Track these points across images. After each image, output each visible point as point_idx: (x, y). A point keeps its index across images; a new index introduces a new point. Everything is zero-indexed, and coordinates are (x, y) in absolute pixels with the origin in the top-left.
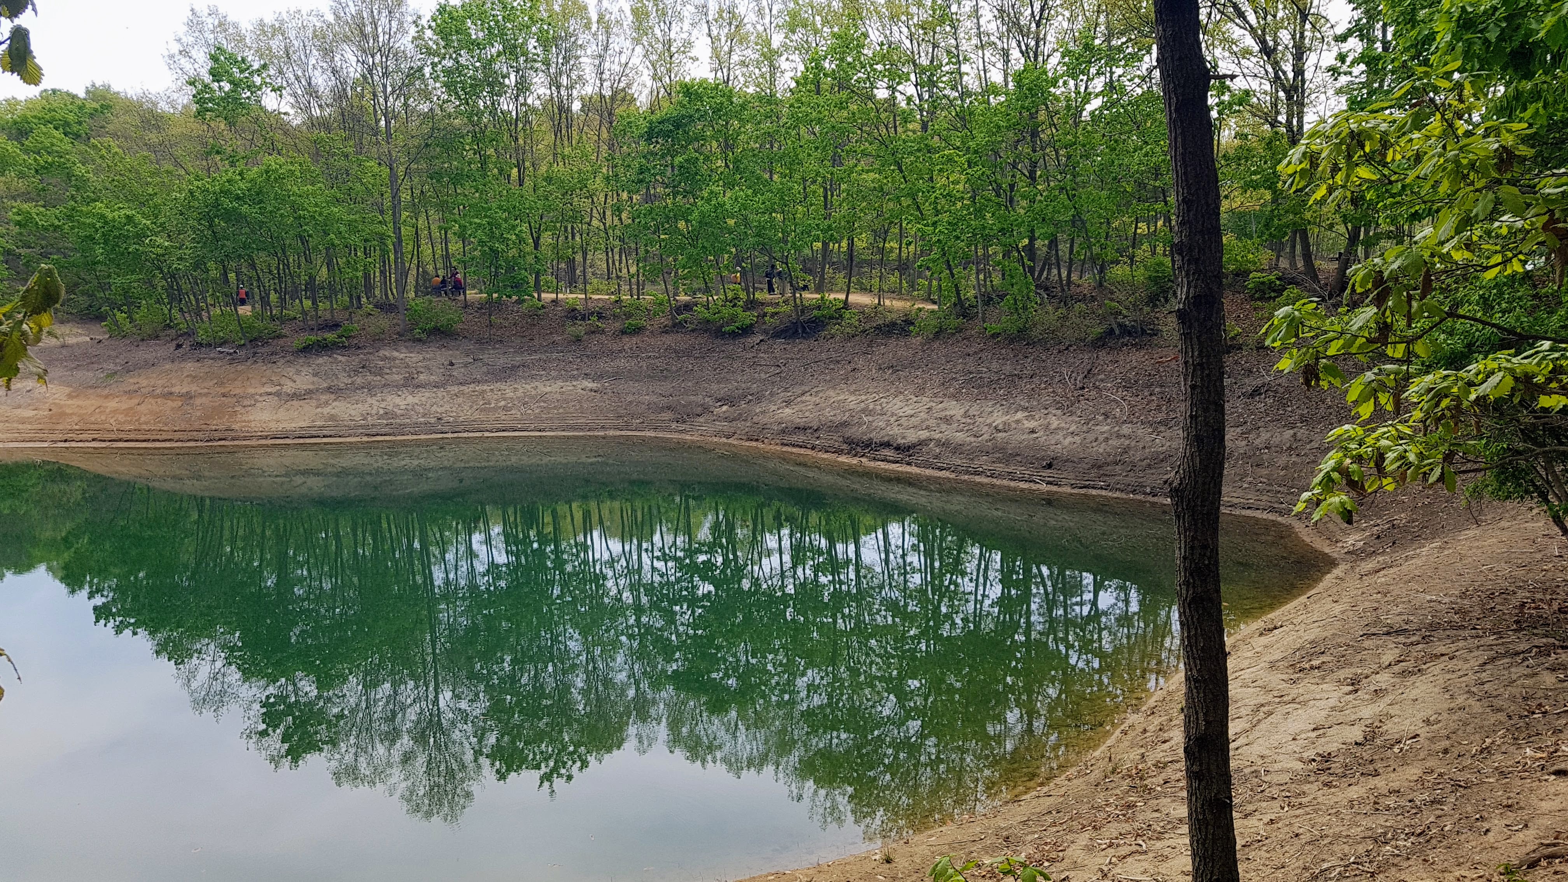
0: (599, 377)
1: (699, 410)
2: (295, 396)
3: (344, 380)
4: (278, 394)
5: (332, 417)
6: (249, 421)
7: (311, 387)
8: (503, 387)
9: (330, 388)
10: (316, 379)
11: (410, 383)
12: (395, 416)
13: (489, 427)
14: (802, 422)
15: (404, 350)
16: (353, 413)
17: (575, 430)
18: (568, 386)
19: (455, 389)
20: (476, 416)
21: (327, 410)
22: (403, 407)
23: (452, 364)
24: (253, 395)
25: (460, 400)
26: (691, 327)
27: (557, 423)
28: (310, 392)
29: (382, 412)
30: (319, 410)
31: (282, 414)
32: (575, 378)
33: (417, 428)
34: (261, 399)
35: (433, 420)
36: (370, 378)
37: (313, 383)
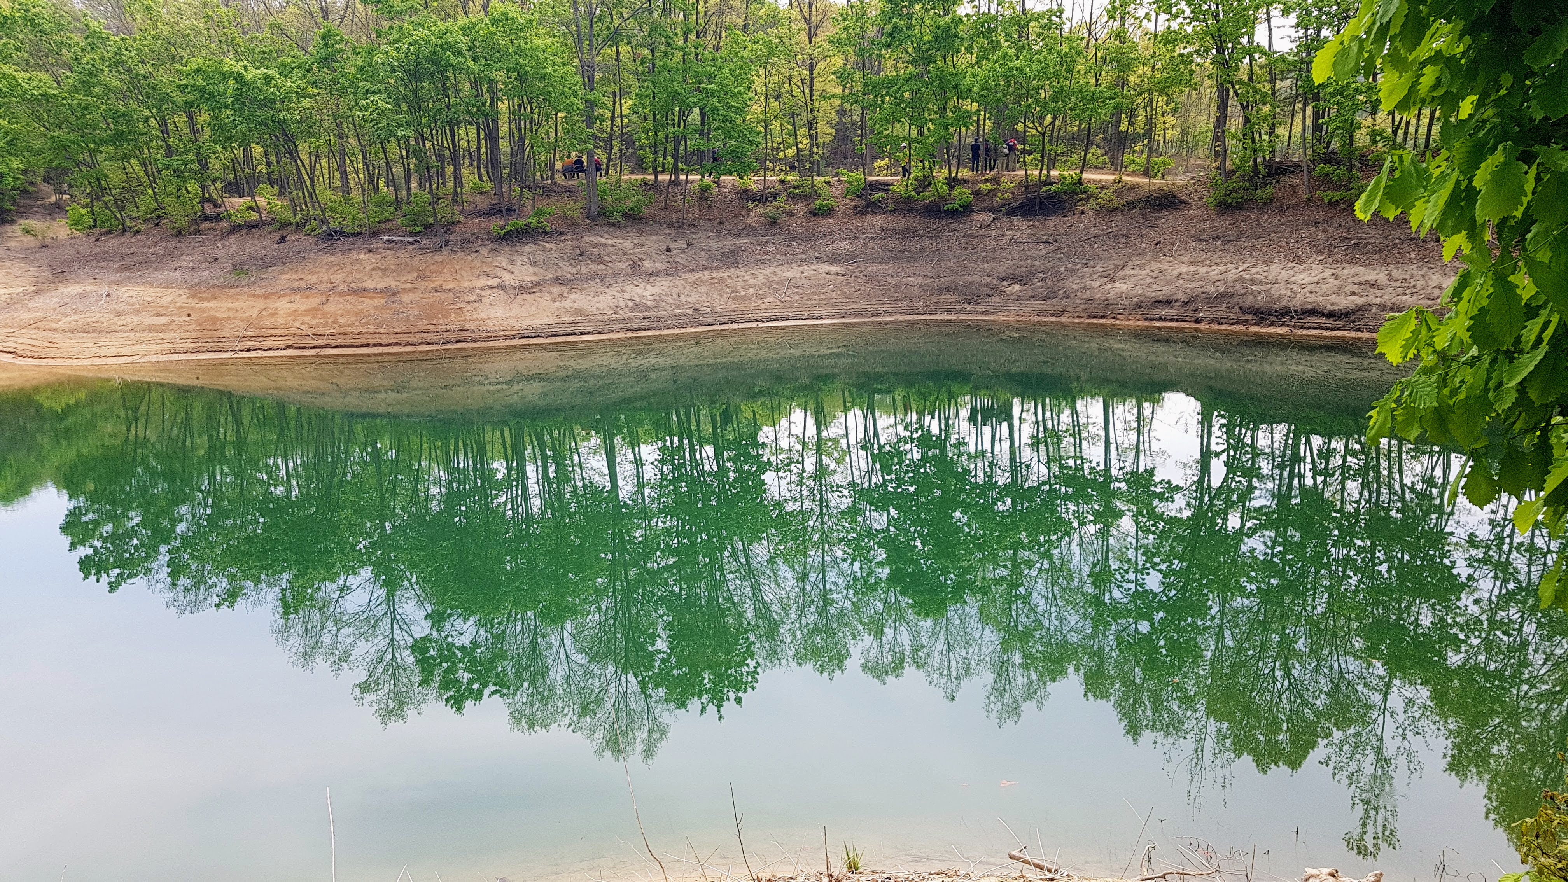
0: (835, 260)
1: (987, 290)
2: (522, 289)
3: (568, 271)
4: (501, 287)
5: (578, 312)
6: (483, 320)
7: (536, 279)
8: (740, 274)
9: (558, 278)
10: (535, 269)
11: (636, 270)
12: (648, 308)
13: (760, 316)
15: (607, 236)
16: (601, 306)
17: (857, 316)
18: (809, 270)
19: (691, 277)
20: (732, 305)
21: (567, 304)
22: (651, 298)
23: (668, 250)
24: (471, 290)
25: (703, 289)
26: (891, 206)
27: (831, 311)
28: (537, 284)
29: (630, 304)
30: (557, 304)
31: (516, 310)
32: (808, 261)
33: (682, 320)
34: (483, 293)
35: (691, 311)
36: (594, 266)
37: (535, 274)
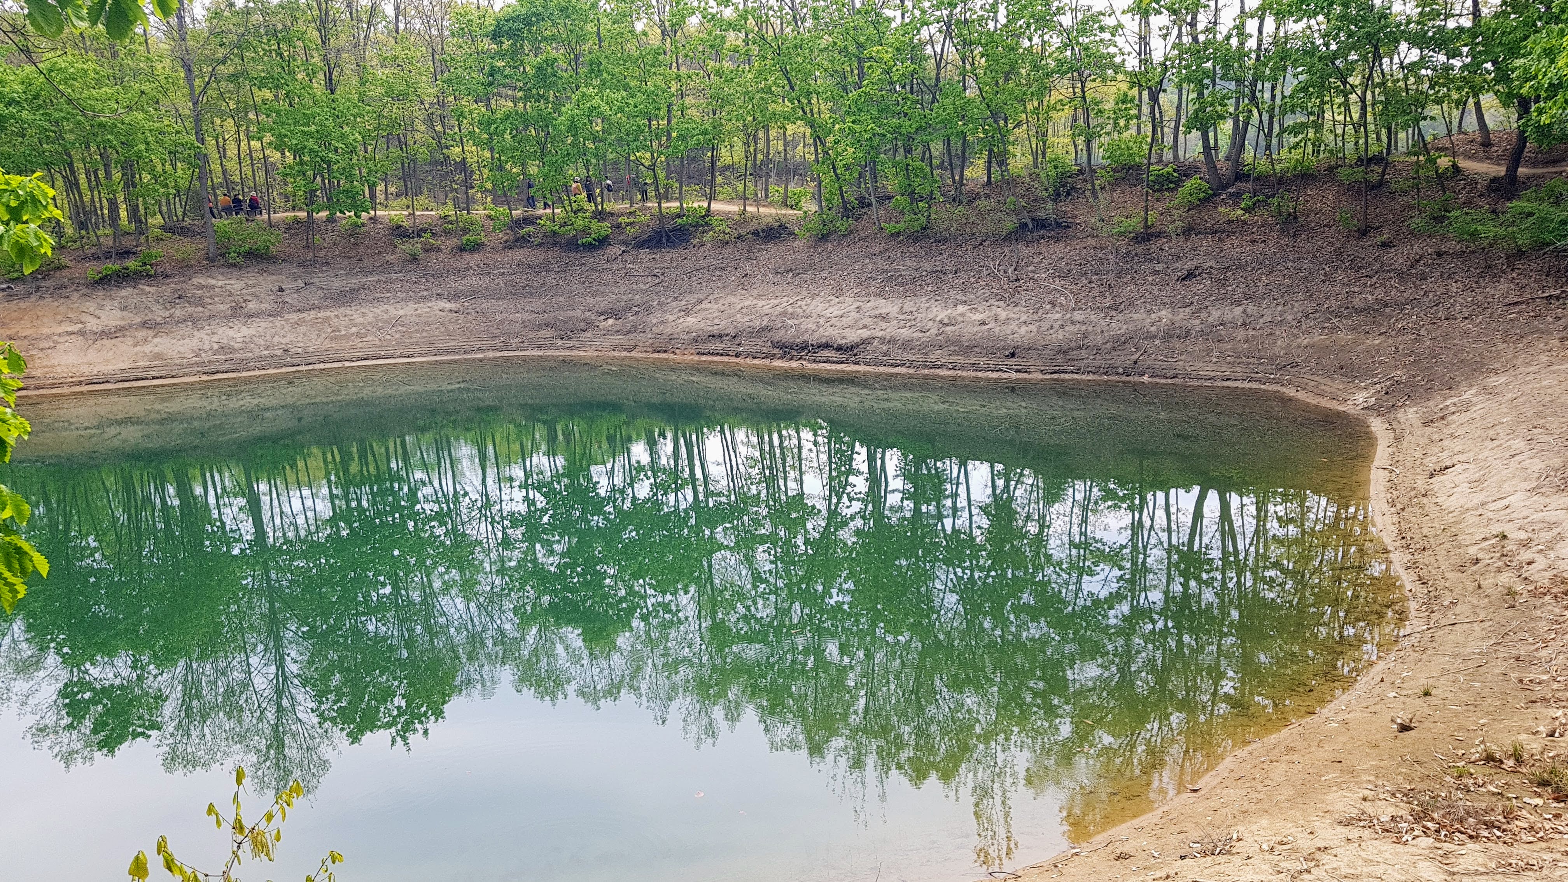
0: (455, 297)
1: (583, 325)
2: (104, 334)
3: (159, 313)
4: (81, 333)
5: (158, 356)
6: (53, 366)
7: (122, 323)
8: (348, 312)
9: (145, 323)
10: (125, 313)
11: (238, 312)
12: (233, 350)
13: (347, 356)
14: (715, 330)
15: (220, 277)
16: (182, 349)
17: (448, 353)
18: (423, 308)
19: (294, 317)
20: (327, 344)
21: (148, 349)
22: (241, 340)
23: (281, 290)
24: (48, 337)
25: (303, 329)
26: (537, 241)
27: (425, 349)
28: (121, 329)
29: (216, 346)
30: (138, 348)
31: (92, 355)
32: (427, 299)
33: (263, 362)
34: (61, 340)
35: (279, 353)
36: (190, 309)
37: (123, 318)
